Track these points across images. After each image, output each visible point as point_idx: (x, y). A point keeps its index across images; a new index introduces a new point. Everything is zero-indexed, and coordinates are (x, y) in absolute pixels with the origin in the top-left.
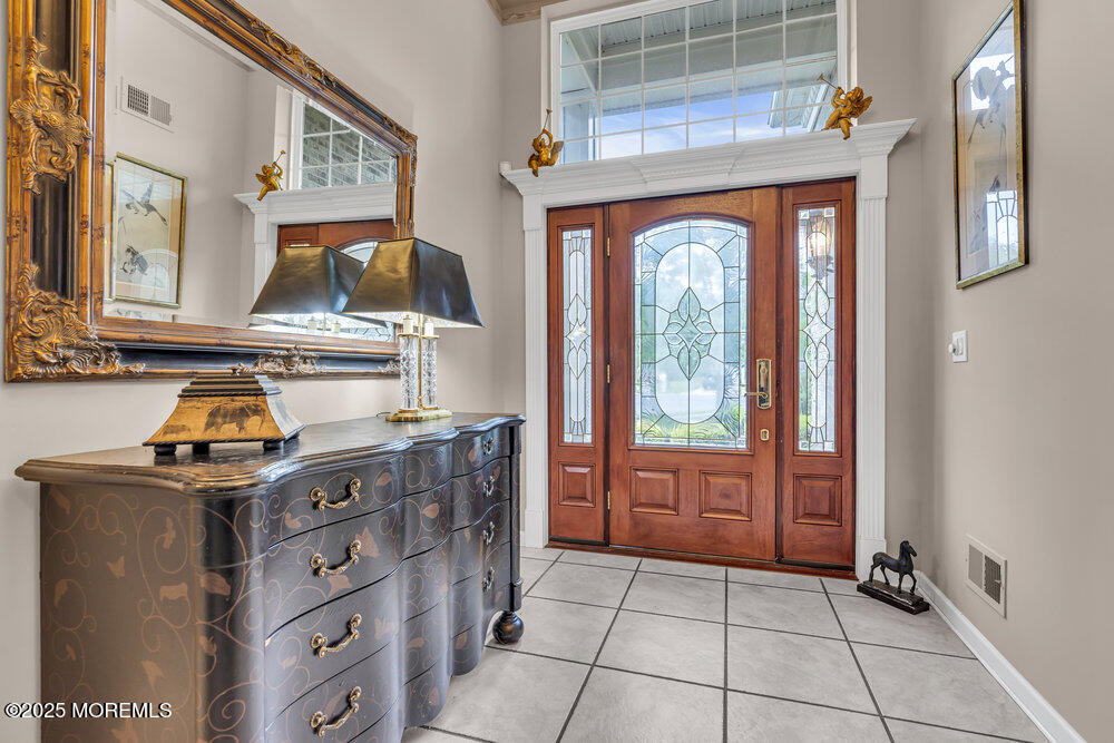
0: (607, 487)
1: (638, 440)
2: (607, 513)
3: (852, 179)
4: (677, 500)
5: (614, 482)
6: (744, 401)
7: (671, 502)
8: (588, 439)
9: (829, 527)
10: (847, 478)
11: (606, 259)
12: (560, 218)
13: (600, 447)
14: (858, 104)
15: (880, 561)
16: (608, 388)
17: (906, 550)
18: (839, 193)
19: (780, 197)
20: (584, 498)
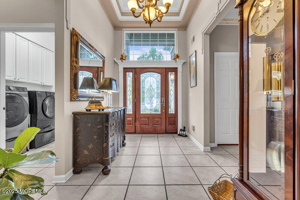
0: (135, 122)
1: (141, 113)
2: (135, 127)
3: (177, 68)
4: (148, 123)
5: (137, 121)
6: (160, 105)
7: (147, 124)
8: (131, 113)
9: (174, 126)
10: (176, 118)
11: (135, 79)
12: (126, 70)
13: (134, 114)
14: (178, 57)
15: (181, 130)
16: (135, 103)
17: (184, 128)
18: (175, 70)
19: (166, 70)
20: (131, 124)
